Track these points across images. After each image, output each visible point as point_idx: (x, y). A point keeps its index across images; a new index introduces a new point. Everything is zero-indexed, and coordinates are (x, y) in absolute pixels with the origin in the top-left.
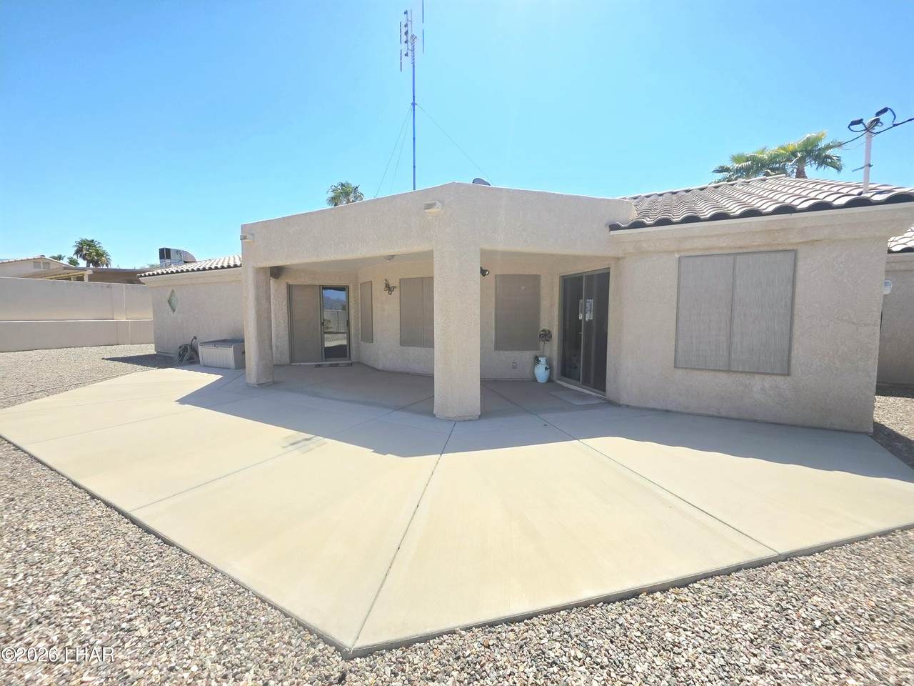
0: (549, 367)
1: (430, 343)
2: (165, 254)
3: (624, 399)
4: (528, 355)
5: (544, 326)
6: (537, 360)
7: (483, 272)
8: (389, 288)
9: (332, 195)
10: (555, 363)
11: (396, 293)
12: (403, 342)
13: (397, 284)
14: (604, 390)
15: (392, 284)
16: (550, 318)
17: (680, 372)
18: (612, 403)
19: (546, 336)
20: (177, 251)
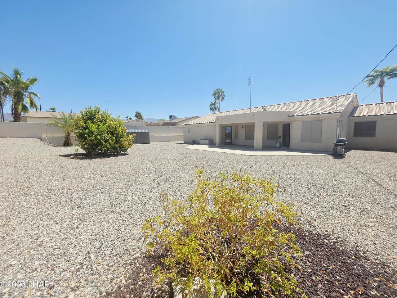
0: (280, 144)
1: (253, 139)
2: (171, 117)
3: (292, 148)
4: (275, 141)
5: (279, 135)
6: (277, 142)
7: (263, 125)
8: (243, 127)
9: (214, 93)
10: (281, 143)
11: (244, 128)
12: (246, 139)
13: (245, 126)
14: (289, 147)
15: (243, 126)
16: (280, 133)
17: (302, 142)
18: (290, 149)
19: (280, 137)
20: (174, 116)
